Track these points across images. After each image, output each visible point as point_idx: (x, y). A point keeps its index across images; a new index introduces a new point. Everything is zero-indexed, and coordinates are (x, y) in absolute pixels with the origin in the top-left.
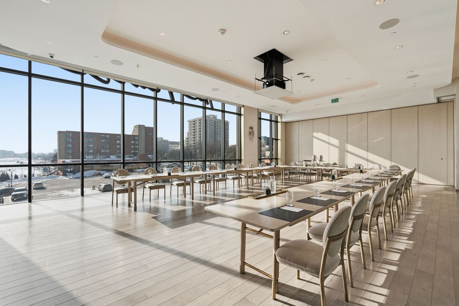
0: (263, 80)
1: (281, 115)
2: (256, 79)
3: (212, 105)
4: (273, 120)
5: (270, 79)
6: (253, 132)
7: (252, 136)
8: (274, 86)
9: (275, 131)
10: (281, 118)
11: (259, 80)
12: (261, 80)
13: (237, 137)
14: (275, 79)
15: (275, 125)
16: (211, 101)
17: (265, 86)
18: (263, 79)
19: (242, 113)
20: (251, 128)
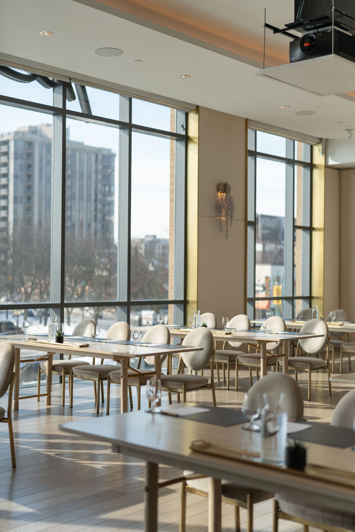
0: (292, 32)
1: (324, 141)
2: (267, 25)
3: (87, 101)
4: (296, 159)
5: (317, 28)
6: (229, 201)
7: (227, 215)
8: (332, 57)
9: (302, 197)
10: (325, 152)
11: (276, 30)
12: (283, 32)
13: (171, 217)
14: (335, 29)
15: (302, 176)
16: (83, 88)
17: (298, 52)
18: (290, 26)
19: (193, 132)
20: (222, 188)
